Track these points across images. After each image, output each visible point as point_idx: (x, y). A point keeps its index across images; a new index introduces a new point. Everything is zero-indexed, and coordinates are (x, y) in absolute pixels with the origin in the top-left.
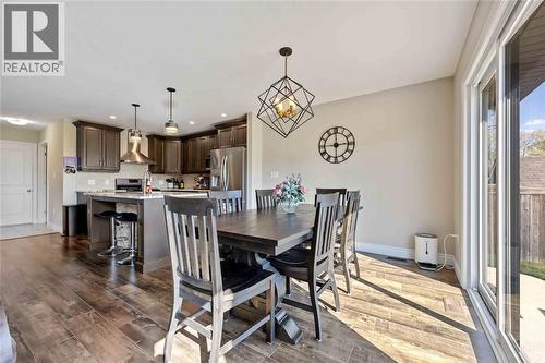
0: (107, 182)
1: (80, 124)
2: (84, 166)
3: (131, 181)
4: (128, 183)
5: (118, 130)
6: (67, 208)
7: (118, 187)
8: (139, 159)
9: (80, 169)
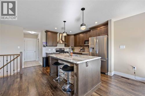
0: (54, 50)
1: (47, 32)
2: (48, 45)
3: (60, 49)
4: (59, 50)
5: (57, 33)
6: (43, 58)
7: (57, 51)
8: (61, 42)
9: (47, 46)
